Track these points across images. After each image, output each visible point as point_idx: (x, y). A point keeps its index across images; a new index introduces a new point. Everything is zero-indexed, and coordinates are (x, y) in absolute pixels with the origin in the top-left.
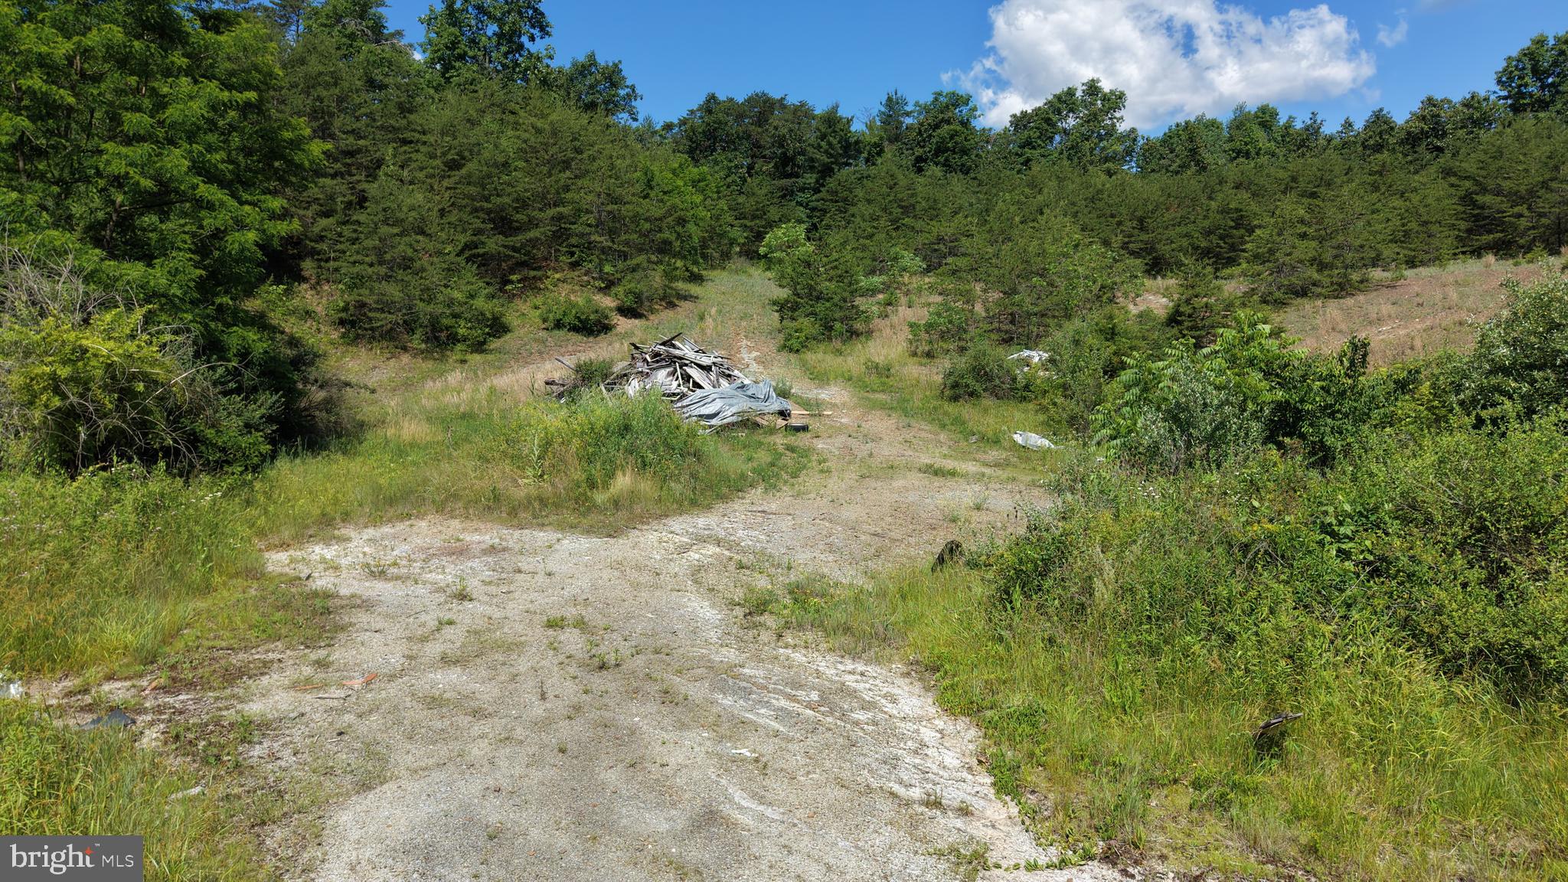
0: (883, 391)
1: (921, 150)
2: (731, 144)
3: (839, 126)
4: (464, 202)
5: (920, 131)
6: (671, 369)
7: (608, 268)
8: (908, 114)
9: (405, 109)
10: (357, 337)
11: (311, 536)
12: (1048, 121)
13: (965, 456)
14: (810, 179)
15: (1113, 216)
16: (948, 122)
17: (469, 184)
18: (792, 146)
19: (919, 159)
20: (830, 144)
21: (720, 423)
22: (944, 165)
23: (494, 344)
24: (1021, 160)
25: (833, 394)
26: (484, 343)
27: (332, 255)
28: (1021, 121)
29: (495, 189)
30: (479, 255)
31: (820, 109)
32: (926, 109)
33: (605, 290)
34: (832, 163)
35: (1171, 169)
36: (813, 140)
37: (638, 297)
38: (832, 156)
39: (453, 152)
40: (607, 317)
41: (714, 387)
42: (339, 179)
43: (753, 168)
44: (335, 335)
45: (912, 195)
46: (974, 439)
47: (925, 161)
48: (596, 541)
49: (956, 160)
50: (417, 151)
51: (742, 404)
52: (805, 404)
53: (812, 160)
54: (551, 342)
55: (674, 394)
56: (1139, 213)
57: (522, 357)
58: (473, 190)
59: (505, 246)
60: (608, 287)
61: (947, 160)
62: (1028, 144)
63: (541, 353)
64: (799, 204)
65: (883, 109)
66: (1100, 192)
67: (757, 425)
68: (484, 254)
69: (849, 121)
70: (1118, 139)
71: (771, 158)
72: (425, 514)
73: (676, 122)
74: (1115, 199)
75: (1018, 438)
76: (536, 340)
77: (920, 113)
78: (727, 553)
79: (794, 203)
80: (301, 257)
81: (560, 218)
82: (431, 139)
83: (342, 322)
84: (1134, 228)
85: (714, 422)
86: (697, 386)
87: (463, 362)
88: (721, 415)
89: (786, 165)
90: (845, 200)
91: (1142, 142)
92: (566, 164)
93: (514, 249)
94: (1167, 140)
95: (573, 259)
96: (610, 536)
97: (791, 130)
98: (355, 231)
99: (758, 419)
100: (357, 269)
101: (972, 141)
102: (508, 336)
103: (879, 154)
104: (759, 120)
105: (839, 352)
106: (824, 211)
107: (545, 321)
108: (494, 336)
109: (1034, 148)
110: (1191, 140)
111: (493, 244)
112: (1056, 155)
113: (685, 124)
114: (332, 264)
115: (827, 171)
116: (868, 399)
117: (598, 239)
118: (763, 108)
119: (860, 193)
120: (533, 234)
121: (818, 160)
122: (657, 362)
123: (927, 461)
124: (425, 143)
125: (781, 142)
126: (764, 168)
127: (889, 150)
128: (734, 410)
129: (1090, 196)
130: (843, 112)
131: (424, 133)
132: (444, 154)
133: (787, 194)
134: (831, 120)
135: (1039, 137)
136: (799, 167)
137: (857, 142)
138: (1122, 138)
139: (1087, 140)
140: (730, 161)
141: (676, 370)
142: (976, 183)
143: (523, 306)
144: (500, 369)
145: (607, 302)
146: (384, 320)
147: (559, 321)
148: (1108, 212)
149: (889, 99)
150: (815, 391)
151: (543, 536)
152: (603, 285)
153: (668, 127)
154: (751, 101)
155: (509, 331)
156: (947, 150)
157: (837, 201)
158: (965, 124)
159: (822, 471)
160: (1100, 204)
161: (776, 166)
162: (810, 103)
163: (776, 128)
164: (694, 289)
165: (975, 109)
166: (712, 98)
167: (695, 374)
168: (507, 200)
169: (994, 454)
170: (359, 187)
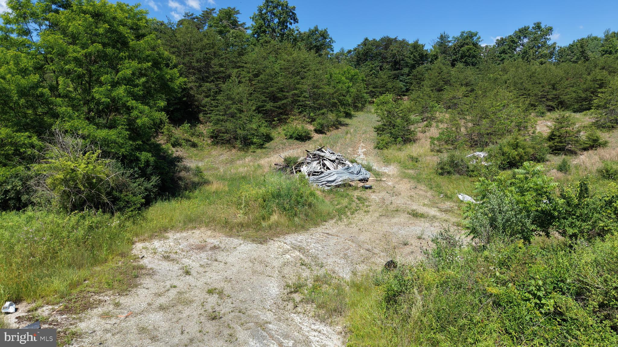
0: (412, 169)
1: (455, 57)
2: (373, 58)
3: (418, 49)
4: (259, 90)
5: (454, 48)
6: (318, 161)
7: (312, 114)
8: (449, 42)
9: (241, 54)
10: (218, 143)
11: (156, 236)
12: (513, 41)
13: (433, 204)
14: (406, 70)
15: (540, 83)
16: (467, 44)
17: (261, 83)
18: (398, 58)
19: (454, 60)
20: (414, 56)
21: (335, 184)
22: (464, 63)
23: (267, 145)
24: (500, 59)
25: (391, 170)
26: (263, 145)
27: (209, 112)
28: (501, 42)
29: (271, 85)
30: (264, 110)
31: (411, 42)
32: (458, 39)
33: (310, 123)
34: (415, 64)
35: (572, 60)
36: (408, 55)
37: (322, 126)
38: (415, 61)
39: (256, 70)
40: (309, 134)
41: (335, 169)
42: (212, 83)
43: (382, 67)
44: (209, 142)
45: (449, 76)
46: (442, 196)
47: (457, 61)
48: (254, 245)
49: (469, 60)
50: (243, 71)
51: (346, 176)
52: (377, 174)
53: (407, 63)
54: (287, 144)
55: (318, 172)
56: (552, 82)
57: (275, 150)
58: (262, 85)
59: (273, 107)
60: (312, 121)
61: (466, 60)
62: (504, 52)
63: (283, 148)
64: (401, 81)
65: (439, 40)
66: (535, 73)
67: (350, 185)
68: (266, 109)
69: (423, 46)
70: (547, 48)
71: (389, 62)
72: (202, 227)
73: (352, 49)
74: (541, 76)
75: (460, 197)
76: (282, 143)
77: (455, 41)
78: (301, 256)
79: (398, 81)
80: (199, 112)
81: (294, 95)
82: (248, 65)
83: (212, 137)
84: (550, 89)
85: (333, 184)
86: (328, 168)
87: (254, 152)
88: (336, 181)
89: (396, 65)
90: (420, 79)
91: (558, 49)
92: (298, 73)
93: (277, 107)
94: (571, 47)
95: (299, 111)
96: (261, 243)
97: (398, 51)
98: (217, 103)
99: (351, 183)
100: (218, 117)
101: (477, 52)
102: (273, 141)
103: (436, 59)
104: (386, 47)
105: (400, 149)
106: (412, 84)
107: (286, 135)
108: (267, 142)
109: (506, 54)
110: (582, 47)
111: (269, 106)
112: (517, 56)
113: (355, 50)
114: (208, 115)
115: (413, 67)
116: (404, 172)
117: (308, 103)
118: (388, 42)
119: (426, 75)
120: (284, 101)
121: (409, 63)
122: (315, 158)
123: (414, 207)
124: (246, 67)
125: (394, 56)
126: (387, 67)
127: (440, 58)
128: (341, 179)
129: (529, 75)
130: (420, 42)
131: (246, 63)
132: (253, 71)
133: (396, 77)
134: (416, 46)
135: (509, 49)
136: (402, 66)
137: (426, 55)
138: (549, 47)
139: (532, 49)
140: (373, 64)
141: (320, 162)
142: (478, 70)
143: (280, 129)
144: (267, 155)
145: (311, 128)
146: (226, 136)
147: (291, 136)
148: (538, 82)
149: (442, 36)
150: (383, 168)
151: (236, 241)
152: (310, 121)
153: (349, 52)
154: (382, 40)
155: (273, 140)
156: (466, 56)
157: (416, 79)
158: (475, 45)
159: (365, 212)
160: (534, 79)
161: (392, 66)
162: (407, 39)
163: (392, 51)
164: (347, 121)
165: (479, 38)
166: (366, 39)
167: (327, 163)
168: (274, 89)
169: (448, 204)
170: (220, 86)
